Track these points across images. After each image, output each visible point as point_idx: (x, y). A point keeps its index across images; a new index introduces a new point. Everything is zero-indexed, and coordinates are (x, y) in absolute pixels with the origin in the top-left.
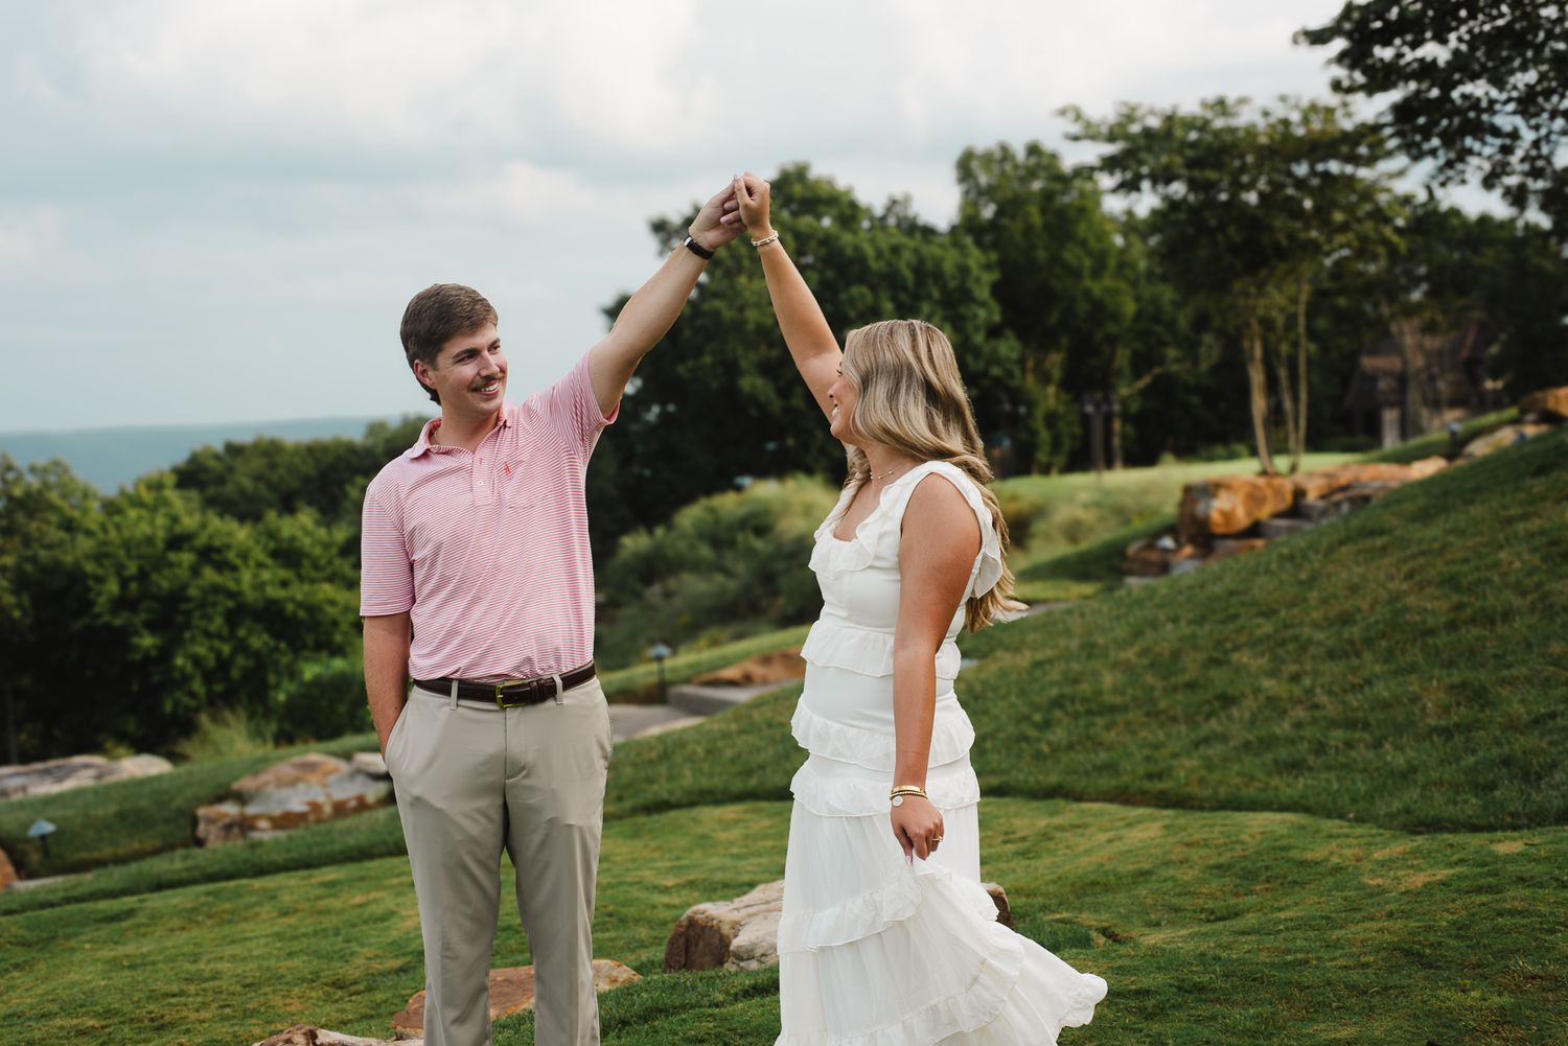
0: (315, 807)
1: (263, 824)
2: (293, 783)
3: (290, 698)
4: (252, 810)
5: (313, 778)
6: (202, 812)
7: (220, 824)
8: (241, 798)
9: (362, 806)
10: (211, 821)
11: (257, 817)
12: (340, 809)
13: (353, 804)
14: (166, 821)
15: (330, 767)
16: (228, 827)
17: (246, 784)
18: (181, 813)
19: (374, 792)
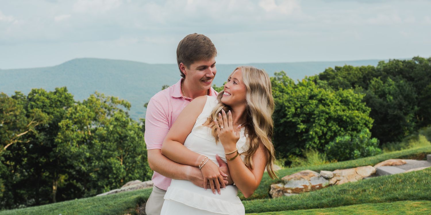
0: (306, 187)
1: (289, 191)
2: (299, 179)
3: (332, 147)
4: (286, 186)
5: (306, 178)
6: (272, 186)
7: (277, 190)
8: (284, 182)
9: (321, 187)
10: (274, 189)
11: (287, 189)
12: (313, 188)
13: (318, 186)
14: (261, 188)
15: (312, 175)
16: (279, 191)
17: (286, 178)
18: (266, 185)
19: (325, 183)
